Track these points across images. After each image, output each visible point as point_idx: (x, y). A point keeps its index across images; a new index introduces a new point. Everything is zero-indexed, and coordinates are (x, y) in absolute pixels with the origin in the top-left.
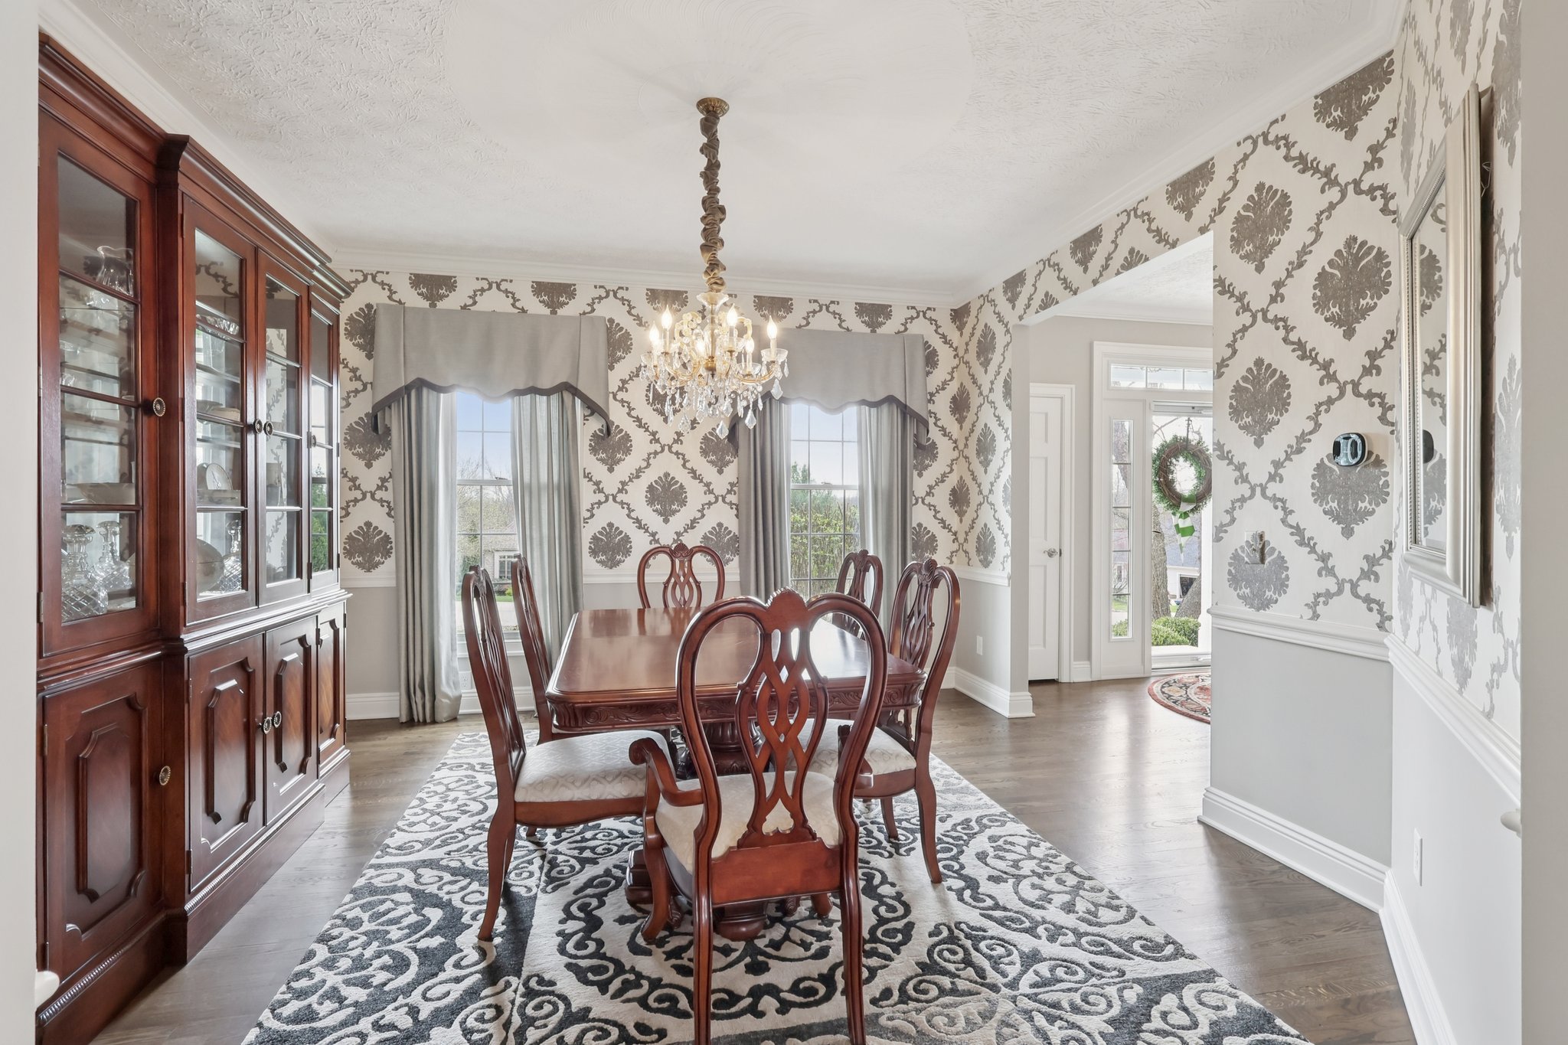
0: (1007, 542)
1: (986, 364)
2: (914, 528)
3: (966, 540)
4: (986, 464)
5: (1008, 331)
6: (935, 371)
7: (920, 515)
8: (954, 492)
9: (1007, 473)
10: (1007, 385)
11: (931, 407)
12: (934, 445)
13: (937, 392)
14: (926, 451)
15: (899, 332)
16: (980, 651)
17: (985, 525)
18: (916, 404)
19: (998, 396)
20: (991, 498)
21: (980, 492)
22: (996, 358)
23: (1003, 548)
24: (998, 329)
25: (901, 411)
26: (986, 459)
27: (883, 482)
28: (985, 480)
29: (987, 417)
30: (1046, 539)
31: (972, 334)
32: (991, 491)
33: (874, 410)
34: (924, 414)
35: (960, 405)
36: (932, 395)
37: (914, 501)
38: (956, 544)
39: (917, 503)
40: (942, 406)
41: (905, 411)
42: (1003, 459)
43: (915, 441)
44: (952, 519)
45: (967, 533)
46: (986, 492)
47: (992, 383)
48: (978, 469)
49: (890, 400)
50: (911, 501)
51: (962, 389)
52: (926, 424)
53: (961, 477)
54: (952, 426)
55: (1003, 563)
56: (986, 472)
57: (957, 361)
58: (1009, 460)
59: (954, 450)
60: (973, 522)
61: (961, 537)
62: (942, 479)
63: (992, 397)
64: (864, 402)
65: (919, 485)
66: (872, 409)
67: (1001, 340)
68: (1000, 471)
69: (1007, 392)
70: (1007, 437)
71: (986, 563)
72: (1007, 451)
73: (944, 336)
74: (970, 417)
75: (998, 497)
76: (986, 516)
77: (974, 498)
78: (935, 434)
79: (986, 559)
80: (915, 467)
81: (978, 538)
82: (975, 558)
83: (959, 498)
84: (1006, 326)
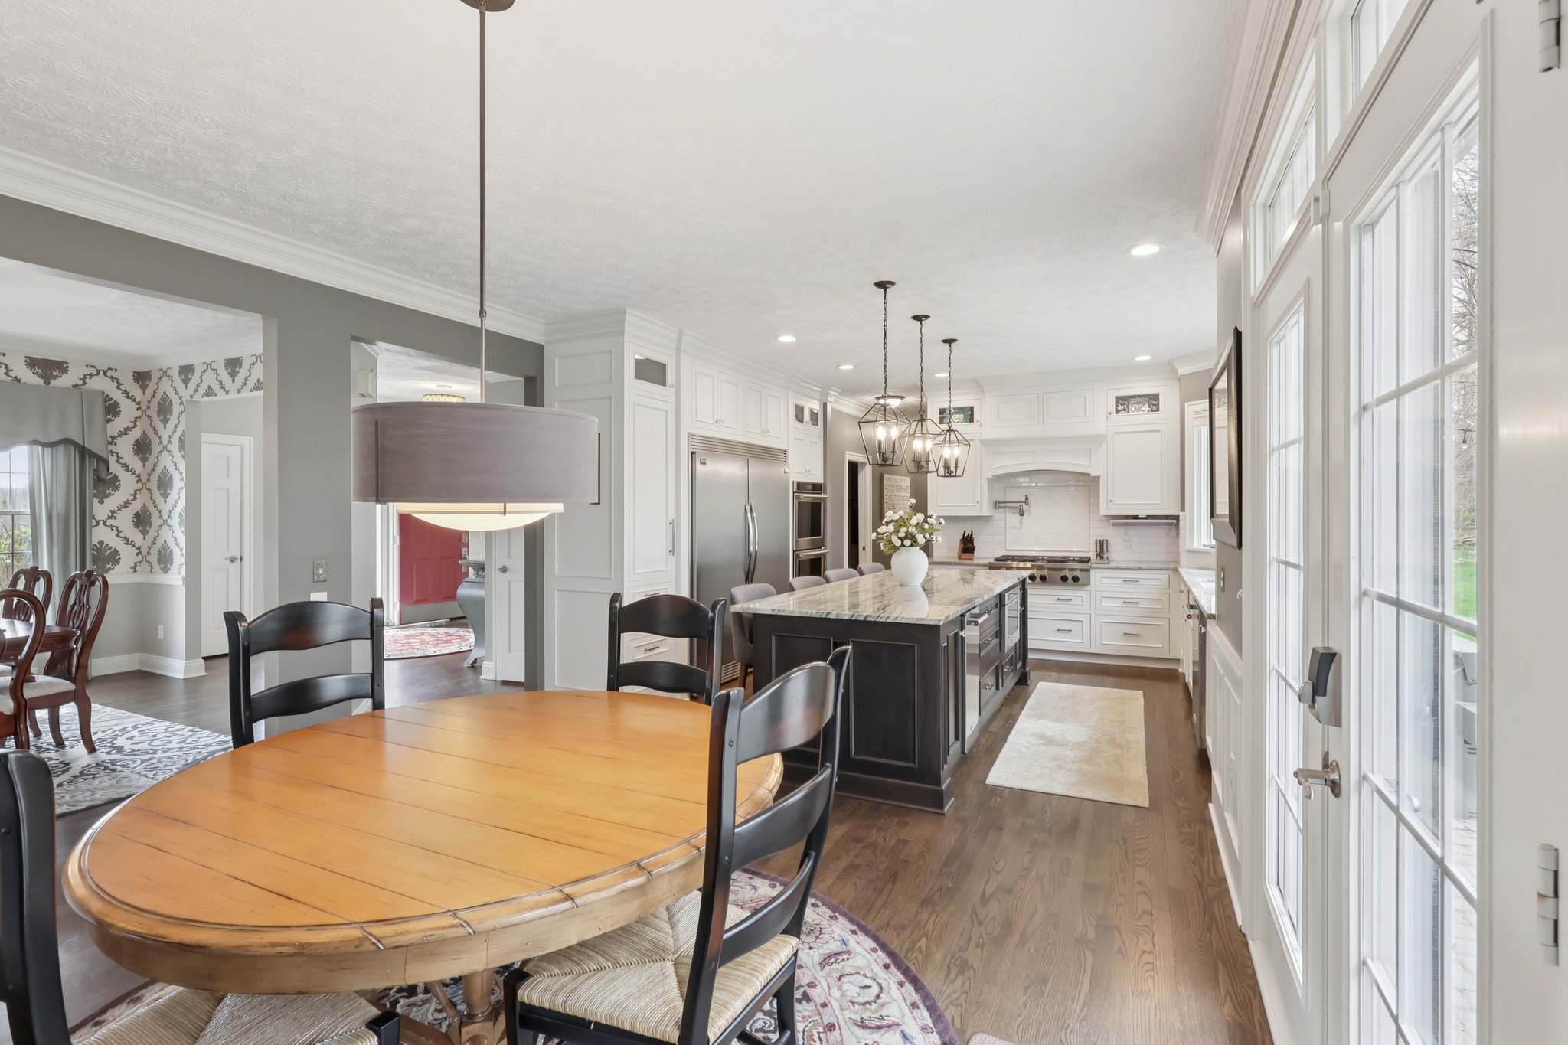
0: (182, 554)
1: (165, 421)
2: (95, 545)
3: (149, 553)
4: (165, 496)
5: (182, 403)
6: (117, 420)
7: (100, 535)
8: (137, 515)
9: (182, 504)
10: (181, 441)
11: (111, 447)
12: (116, 478)
13: (119, 436)
14: (106, 484)
15: (75, 386)
16: (161, 636)
17: (165, 542)
18: (95, 445)
19: (174, 446)
20: (170, 522)
21: (161, 517)
22: (173, 420)
23: (179, 559)
24: (175, 401)
25: (79, 452)
26: (165, 492)
27: (59, 507)
28: (165, 509)
29: (165, 461)
30: (228, 549)
31: (153, 396)
32: (169, 517)
33: (48, 451)
34: (104, 455)
35: (142, 448)
36: (113, 438)
37: (94, 523)
38: (140, 556)
39: (98, 524)
40: (125, 447)
41: (83, 452)
42: (179, 494)
43: (94, 474)
44: (136, 536)
45: (149, 548)
46: (165, 517)
47: (170, 437)
48: (159, 500)
49: (67, 441)
50: (91, 522)
51: (144, 436)
52: (106, 463)
53: (144, 505)
54: (136, 463)
55: (179, 569)
56: (165, 502)
57: (139, 413)
58: (183, 495)
59: (137, 482)
60: (155, 539)
61: (144, 551)
62: (126, 504)
63: (170, 447)
64: (36, 442)
65: (101, 510)
66: (46, 449)
67: (177, 408)
68: (176, 502)
69: (182, 447)
70: (182, 478)
71: (166, 570)
72: (182, 488)
73: (126, 392)
74: (152, 459)
75: (175, 521)
76: (165, 535)
77: (156, 521)
78: (115, 468)
79: (165, 567)
80: (95, 496)
81: (159, 551)
82: (157, 567)
83: (142, 521)
84: (181, 398)
